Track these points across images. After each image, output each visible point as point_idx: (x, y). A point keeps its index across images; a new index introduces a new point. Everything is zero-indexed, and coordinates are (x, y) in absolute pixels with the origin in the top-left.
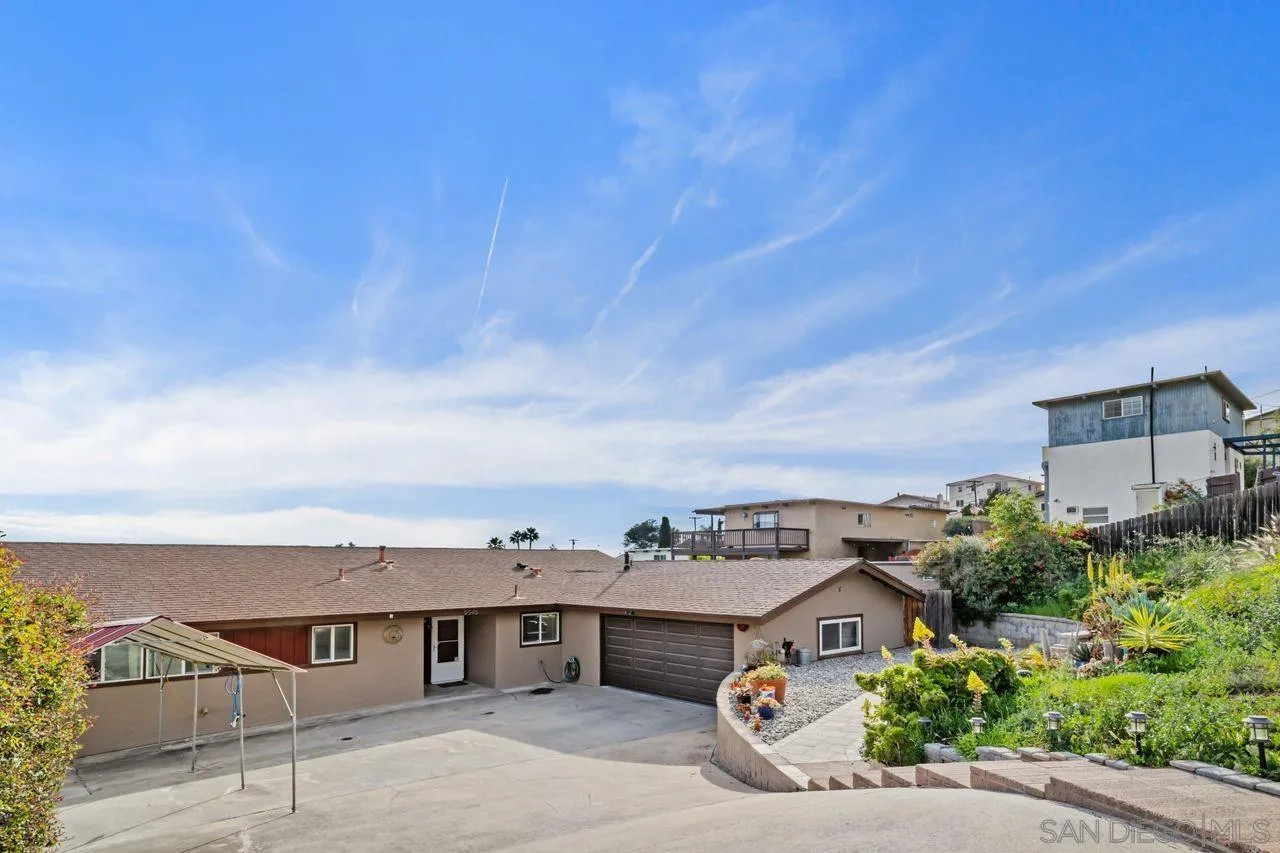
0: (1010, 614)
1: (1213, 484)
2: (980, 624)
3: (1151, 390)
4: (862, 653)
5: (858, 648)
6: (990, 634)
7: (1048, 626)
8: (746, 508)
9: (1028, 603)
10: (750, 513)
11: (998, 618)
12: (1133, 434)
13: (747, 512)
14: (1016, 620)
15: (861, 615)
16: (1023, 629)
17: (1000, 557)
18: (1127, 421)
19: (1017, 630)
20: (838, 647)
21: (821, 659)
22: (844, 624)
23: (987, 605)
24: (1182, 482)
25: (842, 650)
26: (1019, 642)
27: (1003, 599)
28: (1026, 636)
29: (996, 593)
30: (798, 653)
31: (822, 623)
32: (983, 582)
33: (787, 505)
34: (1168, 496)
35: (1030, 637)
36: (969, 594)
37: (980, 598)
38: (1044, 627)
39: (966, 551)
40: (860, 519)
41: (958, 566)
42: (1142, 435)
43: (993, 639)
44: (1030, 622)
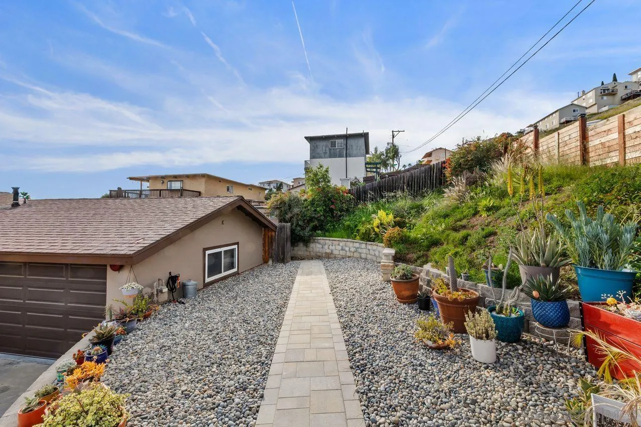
0: (319, 238)
1: (366, 179)
2: (301, 245)
3: (347, 137)
4: (238, 274)
5: (235, 270)
6: (307, 251)
7: (341, 244)
8: (163, 177)
9: (328, 231)
10: (166, 181)
11: (312, 241)
12: (340, 156)
13: (164, 180)
14: (322, 242)
15: (237, 244)
16: (326, 247)
17: (312, 203)
18: (338, 150)
19: (323, 248)
20: (221, 272)
21: (206, 285)
22: (225, 252)
23: (307, 232)
24: (356, 178)
25: (223, 274)
26: (324, 255)
27: (315, 229)
28: (328, 251)
29: (312, 224)
30: (184, 286)
31: (208, 252)
32: (305, 218)
33: (188, 176)
34: (352, 184)
35: (330, 251)
36: (296, 227)
37: (303, 229)
38: (339, 245)
39: (294, 200)
40: (228, 190)
41: (290, 209)
42: (343, 157)
43: (308, 254)
44: (330, 243)
